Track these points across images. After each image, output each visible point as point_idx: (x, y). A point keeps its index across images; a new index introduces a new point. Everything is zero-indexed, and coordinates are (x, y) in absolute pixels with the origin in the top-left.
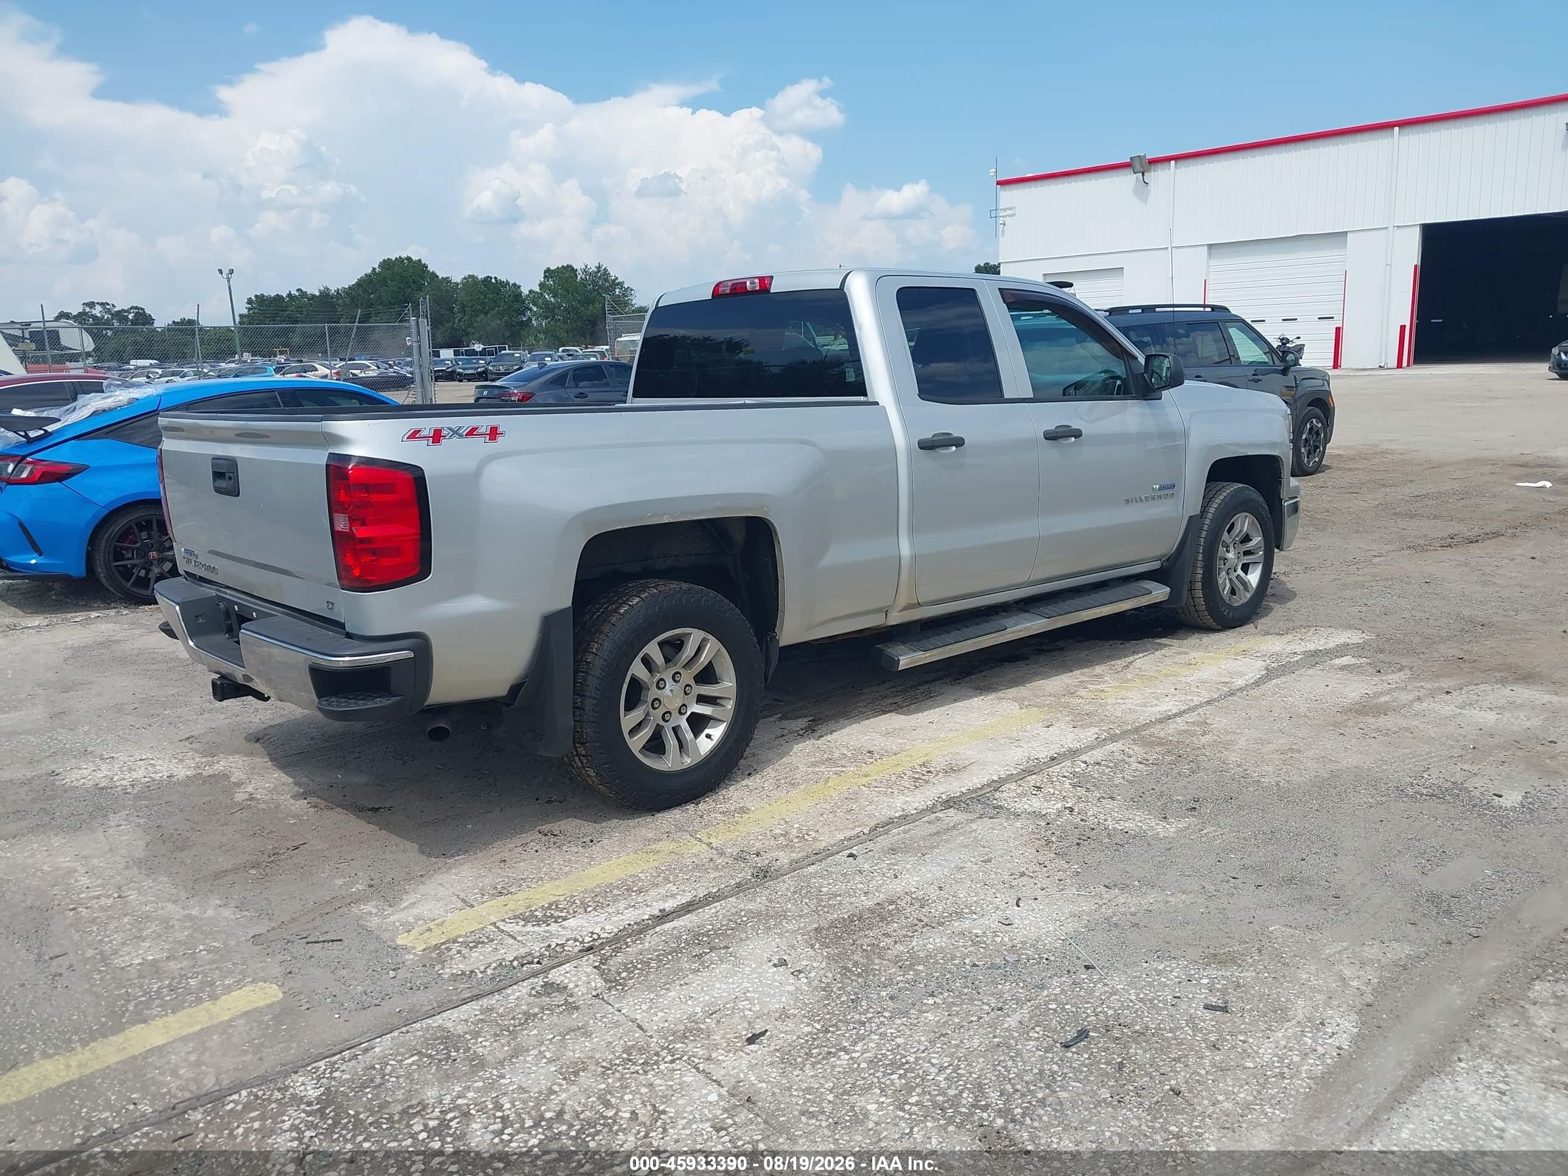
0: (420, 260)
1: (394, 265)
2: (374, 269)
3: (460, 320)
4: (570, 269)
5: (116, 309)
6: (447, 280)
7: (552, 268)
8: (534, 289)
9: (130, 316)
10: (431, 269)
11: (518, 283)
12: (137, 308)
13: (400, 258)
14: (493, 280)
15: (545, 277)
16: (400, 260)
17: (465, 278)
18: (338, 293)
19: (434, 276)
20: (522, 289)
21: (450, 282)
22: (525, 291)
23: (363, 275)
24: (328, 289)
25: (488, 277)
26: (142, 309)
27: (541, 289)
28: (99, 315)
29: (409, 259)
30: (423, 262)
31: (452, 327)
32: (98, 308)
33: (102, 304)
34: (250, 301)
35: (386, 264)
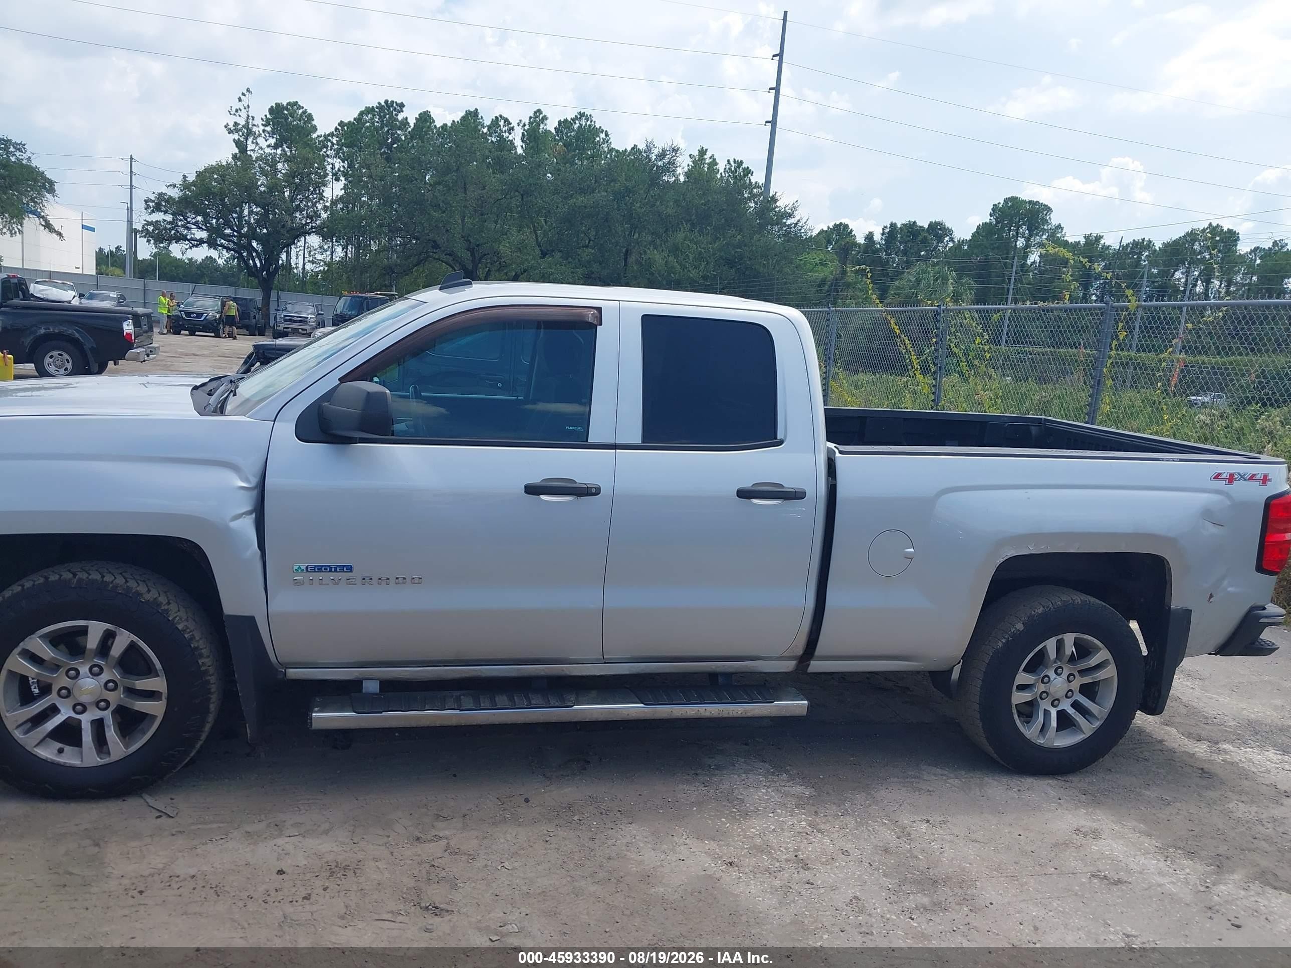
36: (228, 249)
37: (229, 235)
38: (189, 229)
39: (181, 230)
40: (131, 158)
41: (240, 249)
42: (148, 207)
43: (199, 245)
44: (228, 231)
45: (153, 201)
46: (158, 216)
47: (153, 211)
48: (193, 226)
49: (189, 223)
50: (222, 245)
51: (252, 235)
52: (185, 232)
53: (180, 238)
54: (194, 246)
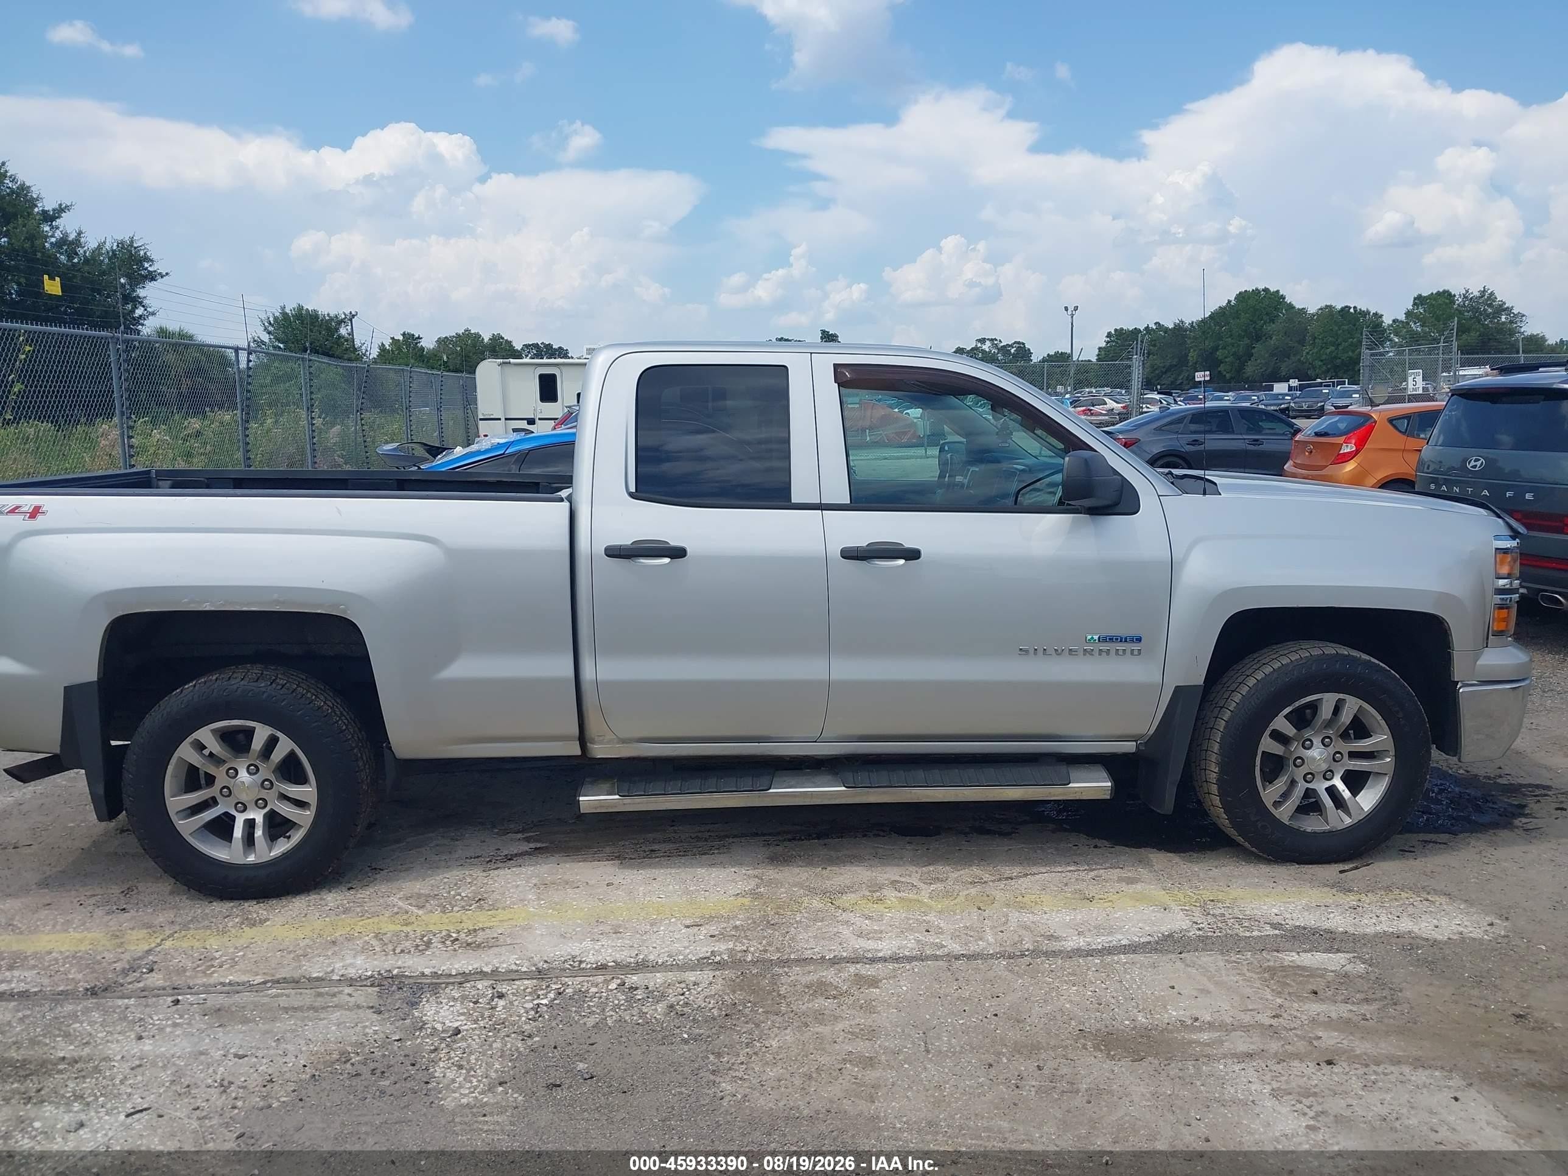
0: (1278, 291)
1: (1249, 298)
2: (1229, 301)
3: (1308, 353)
4: (1447, 295)
5: (1002, 344)
6: (1303, 311)
7: (1425, 294)
8: (1399, 318)
9: (1013, 351)
10: (1288, 300)
11: (1380, 312)
12: (1019, 343)
13: (1257, 289)
14: (1352, 310)
15: (1415, 304)
16: (1256, 292)
17: (1321, 309)
18: (1192, 326)
19: (1291, 306)
20: (1384, 318)
21: (1305, 313)
22: (1387, 320)
23: (1217, 307)
24: (1182, 322)
25: (1347, 307)
26: (1024, 344)
27: (1407, 317)
28: (987, 350)
29: (1266, 290)
30: (1281, 293)
31: (1299, 360)
32: (988, 343)
33: (992, 340)
34: (1109, 335)
35: (1242, 297)
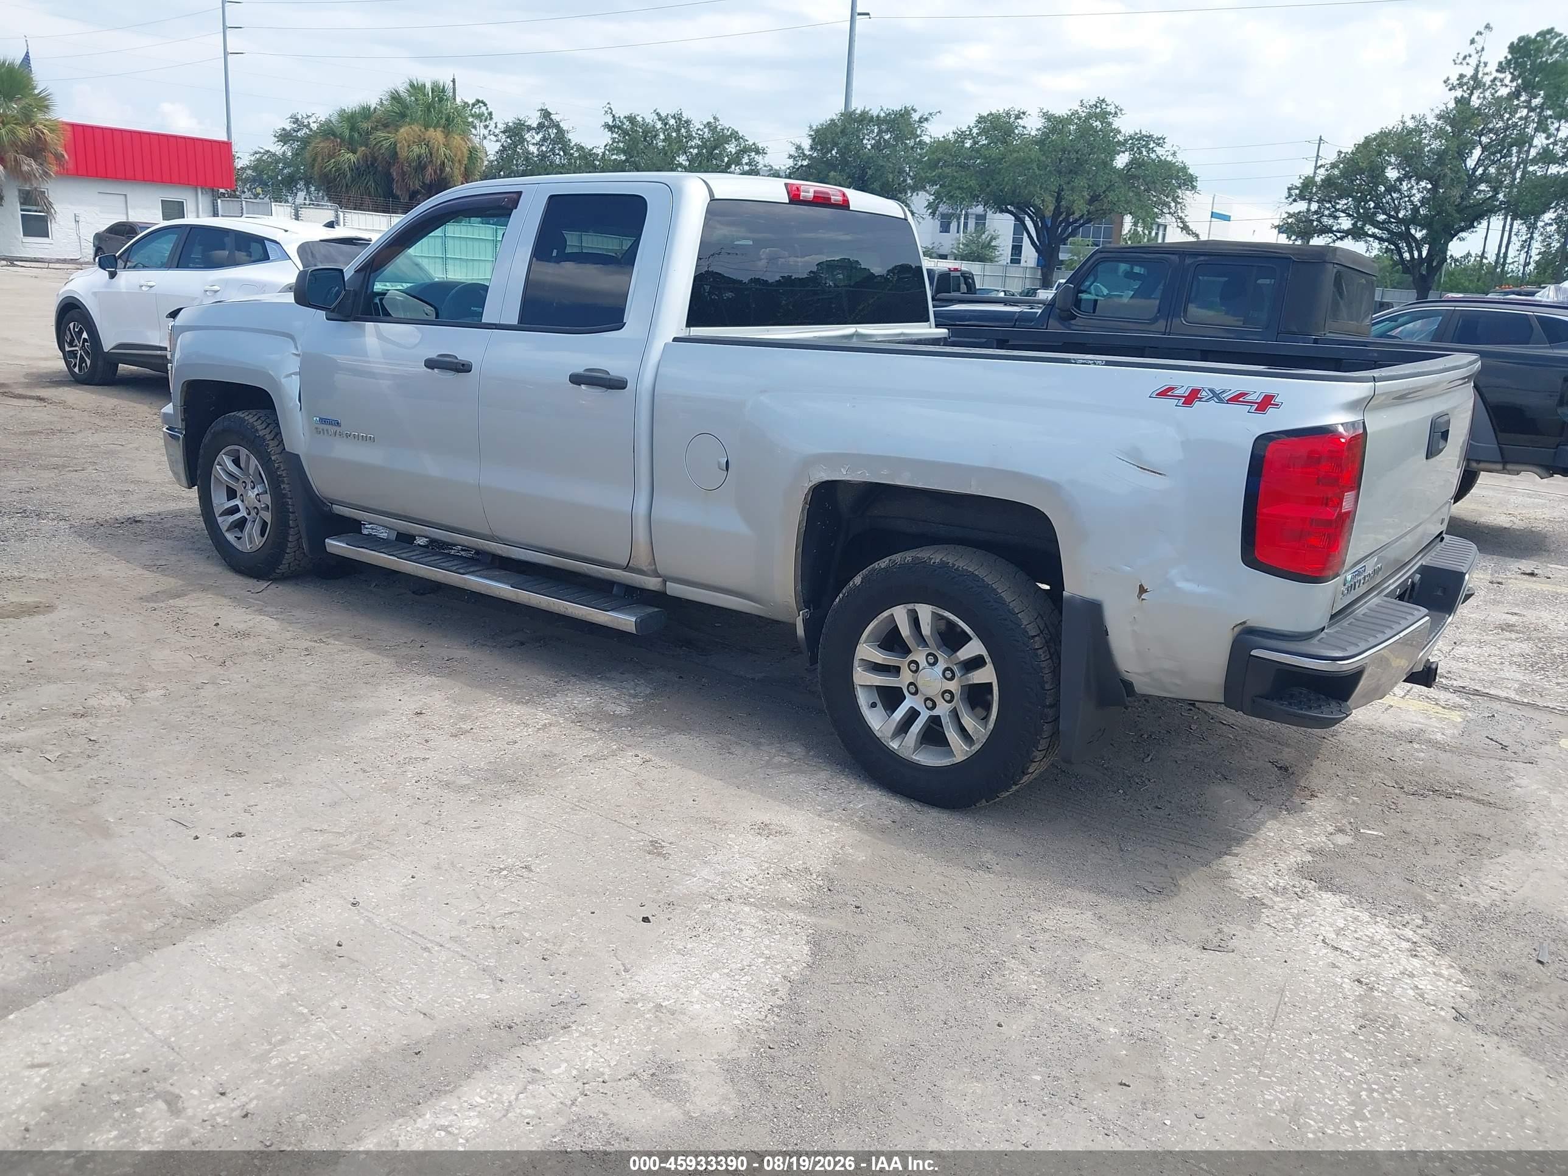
36: (1381, 240)
37: (1384, 222)
38: (1336, 218)
39: (1325, 220)
40: (1321, 139)
41: (1397, 237)
42: (1290, 195)
43: (1344, 237)
44: (1381, 217)
45: (1297, 188)
46: (1301, 206)
47: (1295, 200)
48: (1343, 215)
49: (1337, 210)
50: (1374, 236)
51: (1414, 219)
52: (1331, 221)
53: (1326, 230)
54: (1338, 238)
